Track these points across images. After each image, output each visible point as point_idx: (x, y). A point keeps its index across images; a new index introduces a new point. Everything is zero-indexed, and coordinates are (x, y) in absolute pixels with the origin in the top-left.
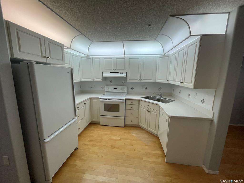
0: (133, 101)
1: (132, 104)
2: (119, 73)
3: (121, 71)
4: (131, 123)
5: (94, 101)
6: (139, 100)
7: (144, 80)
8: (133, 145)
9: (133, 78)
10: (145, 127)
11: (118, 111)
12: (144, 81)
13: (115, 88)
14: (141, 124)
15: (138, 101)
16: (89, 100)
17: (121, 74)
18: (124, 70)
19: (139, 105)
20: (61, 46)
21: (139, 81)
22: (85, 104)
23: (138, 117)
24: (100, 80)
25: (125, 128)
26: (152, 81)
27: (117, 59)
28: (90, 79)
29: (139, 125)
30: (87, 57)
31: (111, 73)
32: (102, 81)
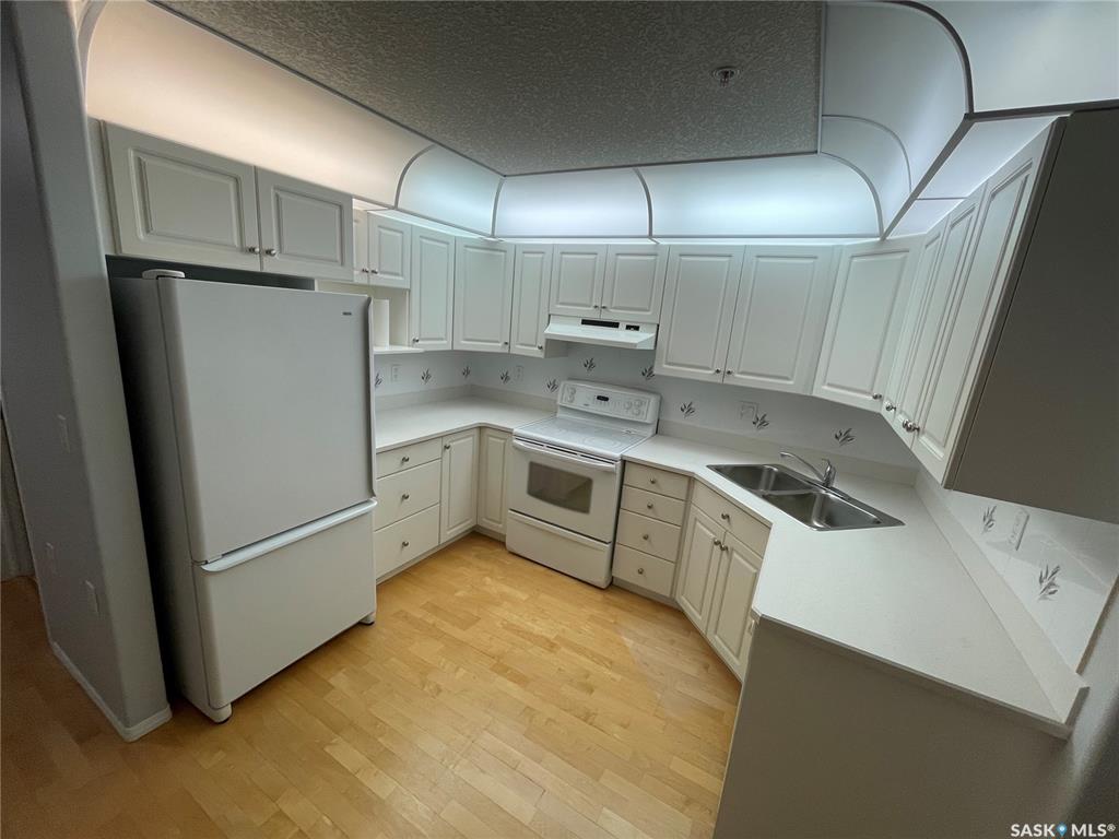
0: (661, 478)
1: (653, 488)
2: (622, 326)
3: (633, 318)
4: (639, 581)
5: (494, 441)
6: (691, 479)
7: (742, 373)
8: (592, 691)
9: (685, 361)
10: (697, 618)
11: (585, 509)
12: (740, 379)
13: (599, 398)
14: (686, 601)
15: (686, 481)
16: (476, 432)
17: (629, 332)
18: (648, 313)
19: (688, 500)
20: (337, 203)
21: (718, 379)
22: (447, 447)
23: (677, 563)
24: (535, 352)
25: (608, 596)
26: (790, 386)
27: (620, 257)
28: (497, 342)
29: (674, 600)
30: (492, 246)
31: (585, 322)
32: (541, 355)
